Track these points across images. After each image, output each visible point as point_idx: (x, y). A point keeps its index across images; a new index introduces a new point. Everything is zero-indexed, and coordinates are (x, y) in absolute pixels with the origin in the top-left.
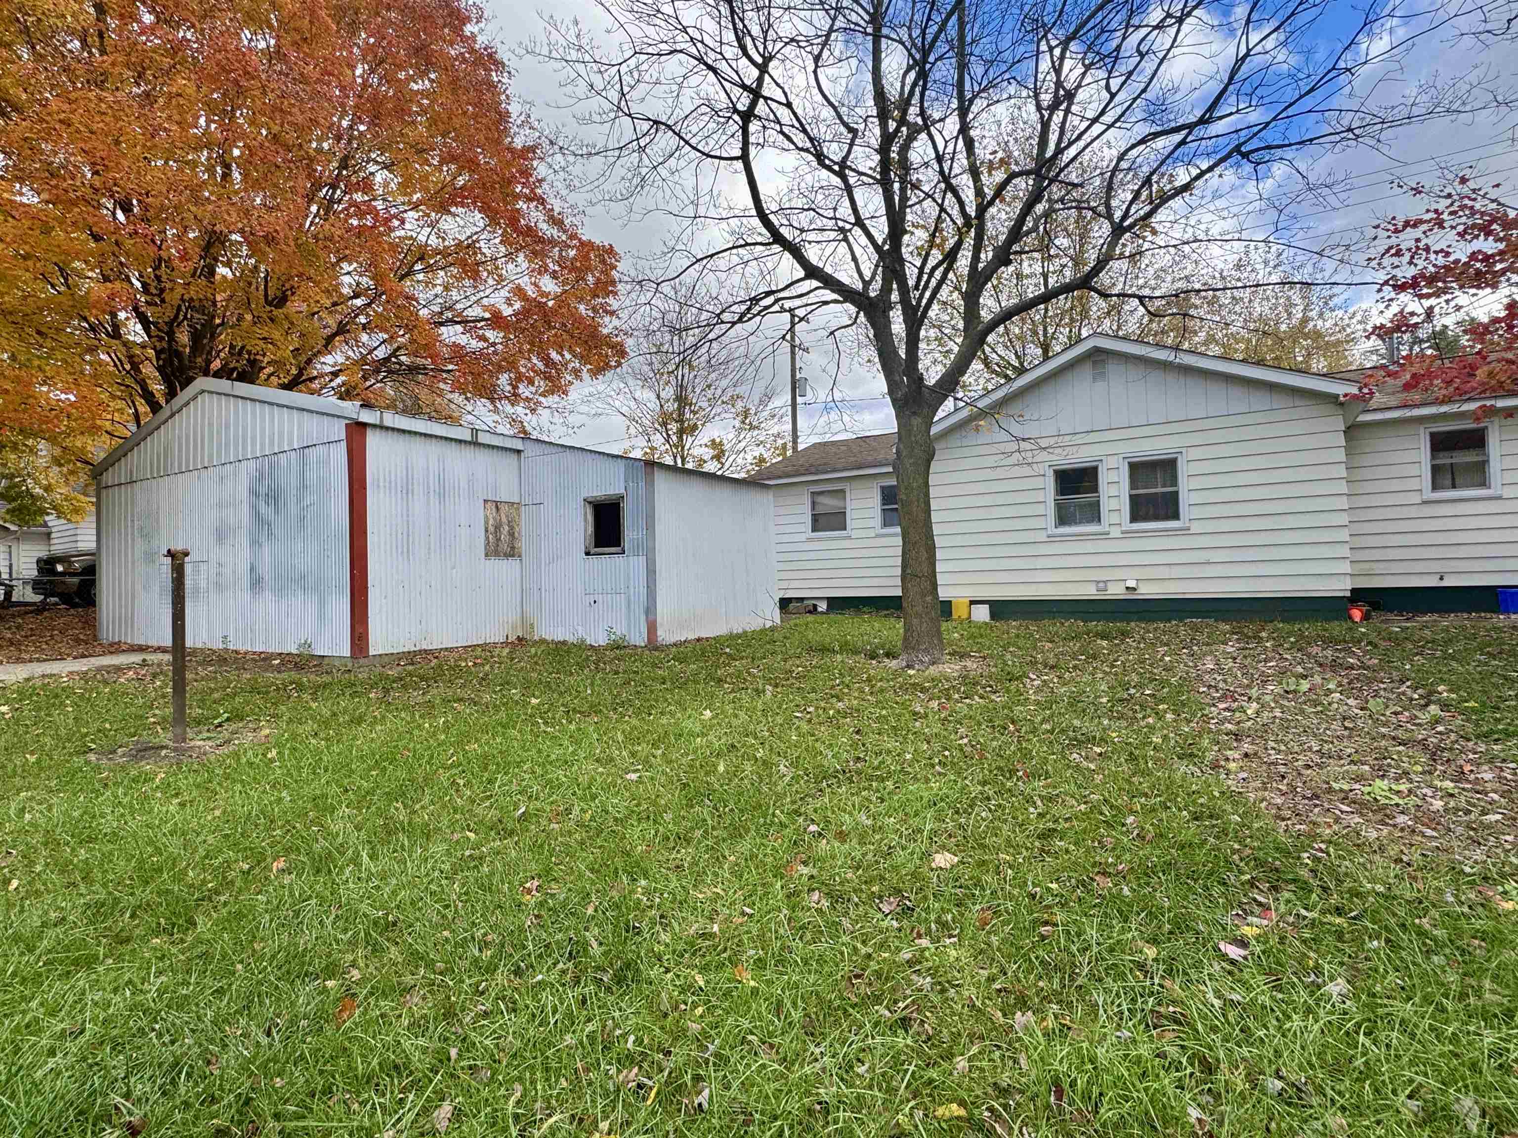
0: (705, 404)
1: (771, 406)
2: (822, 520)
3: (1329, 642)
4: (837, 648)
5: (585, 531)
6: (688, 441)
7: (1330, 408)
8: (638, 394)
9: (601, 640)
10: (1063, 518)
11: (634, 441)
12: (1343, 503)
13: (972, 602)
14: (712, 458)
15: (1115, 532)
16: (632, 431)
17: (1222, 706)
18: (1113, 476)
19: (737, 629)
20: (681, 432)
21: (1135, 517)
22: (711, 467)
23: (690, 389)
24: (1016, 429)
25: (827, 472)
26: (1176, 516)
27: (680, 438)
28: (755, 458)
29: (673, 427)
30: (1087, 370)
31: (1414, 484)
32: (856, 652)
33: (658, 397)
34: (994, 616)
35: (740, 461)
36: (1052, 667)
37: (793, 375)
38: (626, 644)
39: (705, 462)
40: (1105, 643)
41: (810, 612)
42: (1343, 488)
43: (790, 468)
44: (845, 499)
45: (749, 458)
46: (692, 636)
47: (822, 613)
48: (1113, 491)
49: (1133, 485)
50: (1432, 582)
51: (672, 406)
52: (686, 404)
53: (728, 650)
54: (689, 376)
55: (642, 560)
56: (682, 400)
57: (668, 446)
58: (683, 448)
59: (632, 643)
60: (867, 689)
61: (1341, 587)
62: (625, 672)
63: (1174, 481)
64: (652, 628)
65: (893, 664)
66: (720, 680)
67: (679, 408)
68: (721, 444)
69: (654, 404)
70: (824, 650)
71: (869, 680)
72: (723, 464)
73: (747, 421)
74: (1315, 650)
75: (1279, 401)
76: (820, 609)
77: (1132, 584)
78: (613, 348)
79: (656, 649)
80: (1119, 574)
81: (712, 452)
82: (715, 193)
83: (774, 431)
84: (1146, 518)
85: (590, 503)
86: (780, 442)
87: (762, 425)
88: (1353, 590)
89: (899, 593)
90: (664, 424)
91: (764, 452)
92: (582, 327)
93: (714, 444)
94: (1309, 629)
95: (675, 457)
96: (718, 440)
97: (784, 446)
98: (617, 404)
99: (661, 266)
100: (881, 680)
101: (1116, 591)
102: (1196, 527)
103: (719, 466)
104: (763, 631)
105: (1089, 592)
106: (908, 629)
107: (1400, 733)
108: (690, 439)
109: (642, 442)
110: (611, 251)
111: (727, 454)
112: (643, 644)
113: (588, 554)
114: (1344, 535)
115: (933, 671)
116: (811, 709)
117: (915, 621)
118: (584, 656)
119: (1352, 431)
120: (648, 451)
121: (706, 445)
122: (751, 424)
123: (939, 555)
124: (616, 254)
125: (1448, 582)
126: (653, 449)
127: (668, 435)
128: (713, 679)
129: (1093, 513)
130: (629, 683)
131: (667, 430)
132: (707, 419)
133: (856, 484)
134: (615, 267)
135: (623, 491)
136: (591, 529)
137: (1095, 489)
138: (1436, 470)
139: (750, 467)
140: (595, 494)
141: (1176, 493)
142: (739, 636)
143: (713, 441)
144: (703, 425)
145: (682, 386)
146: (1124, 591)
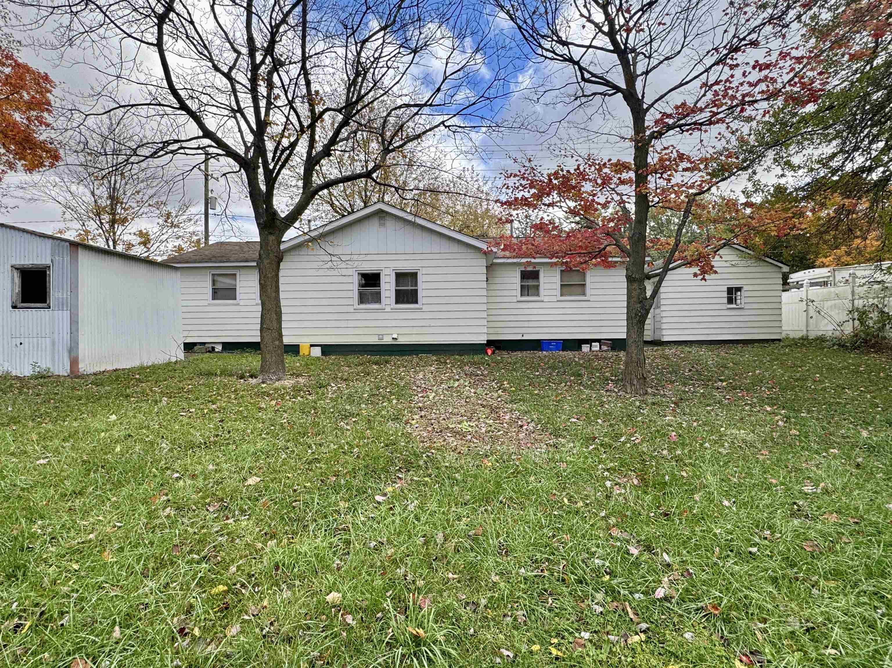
0: (134, 205)
1: (188, 212)
2: (220, 293)
3: (473, 364)
4: (219, 373)
5: (12, 290)
6: (119, 229)
7: (479, 255)
8: (73, 188)
9: (27, 371)
10: (363, 299)
11: (69, 224)
12: (484, 300)
13: (312, 346)
14: (140, 244)
15: (388, 309)
16: (68, 216)
17: (420, 395)
18: (387, 279)
19: (148, 362)
20: (113, 222)
21: (397, 302)
22: (138, 251)
23: (121, 191)
24: (330, 250)
25: (224, 262)
26: (416, 302)
27: (112, 226)
28: (175, 247)
29: (106, 218)
30: (375, 221)
31: (514, 293)
32: (231, 375)
33: (93, 193)
34: (324, 353)
35: (162, 248)
36: (345, 380)
37: (206, 195)
38: (50, 374)
39: (133, 246)
40: (375, 367)
41: (209, 352)
42: (484, 293)
43: (197, 257)
44: (236, 280)
45: (170, 246)
46: (110, 368)
47: (218, 352)
48: (387, 286)
49: (397, 284)
50: (519, 337)
51: (105, 202)
52: (117, 203)
53: (137, 376)
54: (120, 182)
55: (66, 314)
56: (114, 199)
57: (101, 231)
58: (114, 234)
59: (56, 373)
60: (233, 396)
61: (482, 339)
62: (46, 394)
63: (416, 285)
64: (74, 362)
65: (253, 381)
66: (127, 396)
67: (111, 204)
68: (147, 234)
69: (88, 198)
70: (210, 374)
71: (235, 391)
72: (149, 249)
73: (169, 221)
74: (467, 368)
75: (462, 249)
76: (216, 350)
77: (395, 336)
78: (47, 152)
79: (78, 377)
80: (389, 331)
81: (139, 240)
82: (138, 62)
83: (191, 229)
84: (403, 302)
85: (17, 269)
86: (195, 238)
87: (181, 225)
88: (488, 341)
89: (258, 340)
90: (98, 214)
91: (181, 243)
92: (16, 130)
93: (141, 234)
94: (466, 358)
95: (107, 240)
96: (144, 231)
97: (198, 241)
98: (53, 193)
99: (89, 103)
100: (243, 391)
101: (387, 340)
102: (425, 308)
103: (145, 250)
104: (169, 364)
105: (373, 340)
106: (264, 360)
107: (484, 403)
108: (121, 228)
109: (76, 225)
110: (46, 78)
111: (152, 242)
112: (66, 374)
113: (14, 307)
114: (484, 315)
115: (277, 384)
116: (193, 410)
117: (268, 356)
118: (8, 384)
119: (490, 268)
120: (82, 233)
121: (135, 234)
122: (172, 223)
123: (284, 317)
124: (52, 81)
125: (525, 338)
126: (87, 232)
127: (102, 223)
128: (122, 395)
129: (377, 298)
130: (49, 402)
131: (100, 220)
132: (136, 215)
133: (243, 271)
134: (50, 92)
135: (48, 262)
136: (18, 289)
137: (379, 285)
138: (522, 287)
139: (170, 253)
140: (22, 263)
141: (416, 290)
142: (148, 367)
143: (141, 231)
144: (132, 219)
145: (114, 189)
146: (391, 340)
